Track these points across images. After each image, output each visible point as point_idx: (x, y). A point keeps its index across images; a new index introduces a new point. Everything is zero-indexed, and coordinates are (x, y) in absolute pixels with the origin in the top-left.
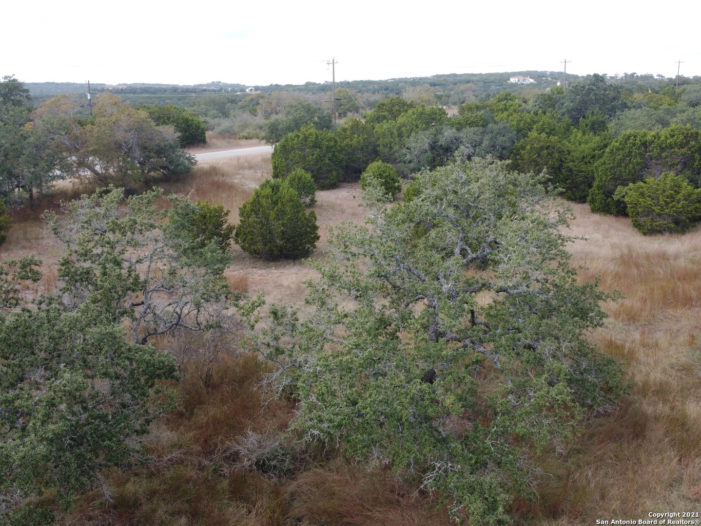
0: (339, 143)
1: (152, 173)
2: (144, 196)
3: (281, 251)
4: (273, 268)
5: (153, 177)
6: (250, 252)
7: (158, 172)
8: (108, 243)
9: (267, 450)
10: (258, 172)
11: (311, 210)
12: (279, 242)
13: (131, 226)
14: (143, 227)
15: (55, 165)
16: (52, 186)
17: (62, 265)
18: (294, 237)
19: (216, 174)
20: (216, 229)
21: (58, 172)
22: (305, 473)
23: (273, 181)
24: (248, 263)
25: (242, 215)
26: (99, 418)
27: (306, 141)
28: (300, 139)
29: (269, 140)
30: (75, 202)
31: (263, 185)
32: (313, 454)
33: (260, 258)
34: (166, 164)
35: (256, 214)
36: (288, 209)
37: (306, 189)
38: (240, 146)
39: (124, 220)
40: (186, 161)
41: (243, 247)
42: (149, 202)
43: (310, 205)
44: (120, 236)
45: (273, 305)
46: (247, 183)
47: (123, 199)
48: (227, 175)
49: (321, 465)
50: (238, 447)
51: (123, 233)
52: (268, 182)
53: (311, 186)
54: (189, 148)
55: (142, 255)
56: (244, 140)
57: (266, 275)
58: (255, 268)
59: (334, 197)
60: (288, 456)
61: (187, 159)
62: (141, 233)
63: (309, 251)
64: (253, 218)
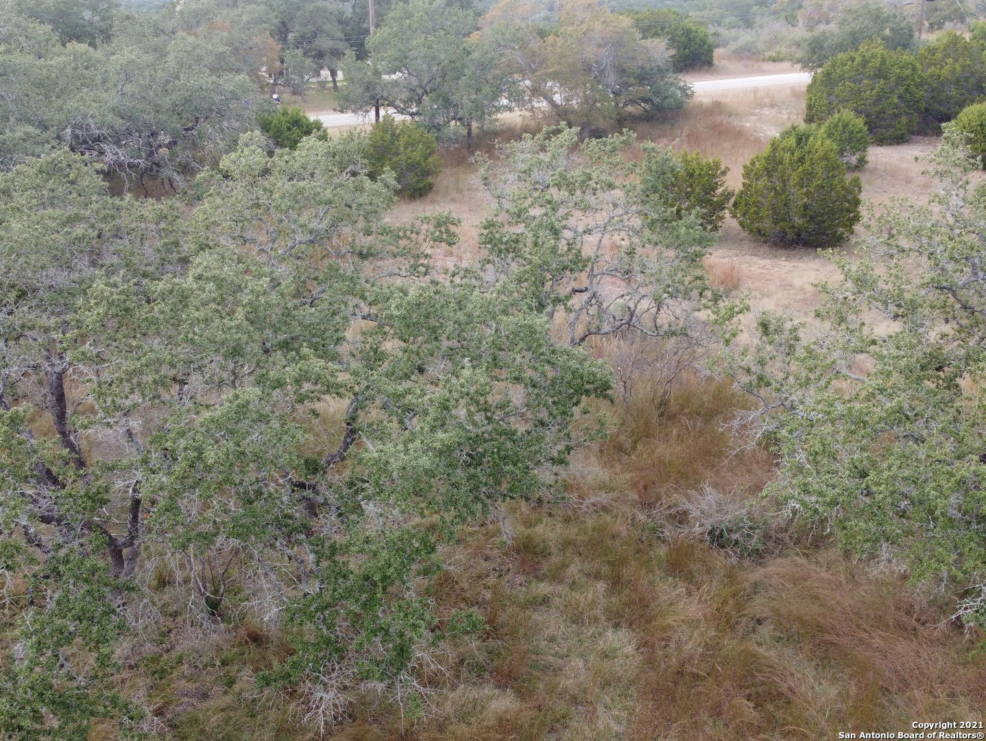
0: (920, 72)
1: (629, 108)
2: (609, 140)
3: (799, 235)
4: (783, 259)
5: (630, 113)
6: (751, 231)
7: (637, 106)
8: (549, 202)
9: (729, 517)
10: (784, 112)
11: (856, 174)
12: (798, 221)
13: (583, 182)
14: (599, 186)
15: (501, 92)
16: (496, 120)
17: (485, 228)
18: (822, 215)
19: (720, 113)
20: (707, 193)
21: (505, 102)
22: (779, 560)
23: (803, 126)
24: (746, 247)
25: (747, 175)
26: (506, 434)
27: (864, 67)
28: (855, 63)
29: (806, 64)
30: (515, 144)
31: (786, 133)
32: (796, 535)
33: (766, 242)
34: (649, 95)
35: (770, 176)
36: (819, 171)
37: (853, 142)
38: (763, 72)
39: (576, 174)
40: (679, 92)
41: (741, 224)
42: (614, 150)
43: (857, 167)
44: (567, 194)
45: (764, 313)
46: (765, 128)
47: (577, 144)
48: (737, 114)
49: (804, 554)
50: (688, 506)
51: (570, 191)
52: (794, 128)
53: (863, 137)
54: (687, 72)
55: (592, 224)
56: (770, 63)
57: (770, 267)
58: (756, 255)
59: (897, 156)
60: (757, 531)
61: (680, 88)
62: (594, 194)
63: (842, 238)
64: (762, 183)
